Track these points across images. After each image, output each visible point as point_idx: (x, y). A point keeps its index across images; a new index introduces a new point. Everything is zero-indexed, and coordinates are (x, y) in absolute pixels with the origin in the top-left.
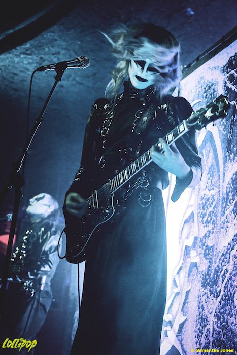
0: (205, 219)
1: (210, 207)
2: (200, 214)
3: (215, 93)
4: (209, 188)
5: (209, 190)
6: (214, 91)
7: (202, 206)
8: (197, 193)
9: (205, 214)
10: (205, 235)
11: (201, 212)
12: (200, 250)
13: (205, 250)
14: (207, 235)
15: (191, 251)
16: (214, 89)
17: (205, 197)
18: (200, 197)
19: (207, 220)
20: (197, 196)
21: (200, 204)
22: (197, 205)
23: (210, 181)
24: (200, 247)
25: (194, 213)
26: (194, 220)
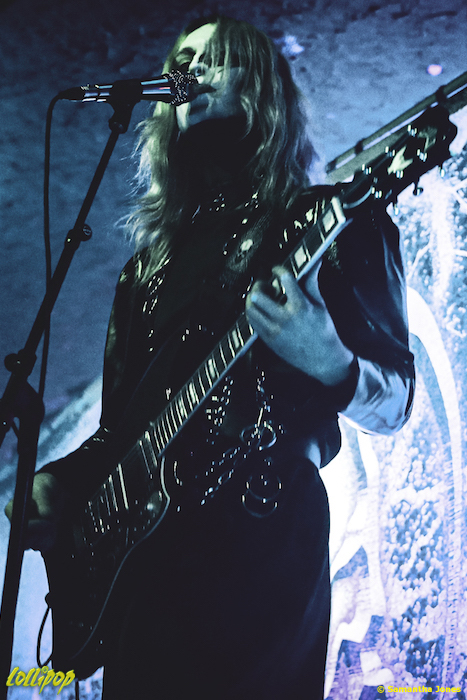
0: (406, 568)
1: (423, 533)
2: (388, 556)
3: (423, 234)
4: (418, 483)
5: (417, 489)
6: (419, 228)
7: (394, 534)
8: (376, 497)
9: (407, 554)
10: (410, 610)
11: (392, 548)
12: (391, 653)
13: (411, 652)
14: (417, 610)
15: (364, 656)
16: (418, 224)
17: (406, 508)
18: (387, 508)
19: (414, 570)
20: (376, 505)
21: (388, 528)
22: (376, 530)
23: (418, 464)
24: (393, 644)
25: (368, 550)
26: (367, 571)
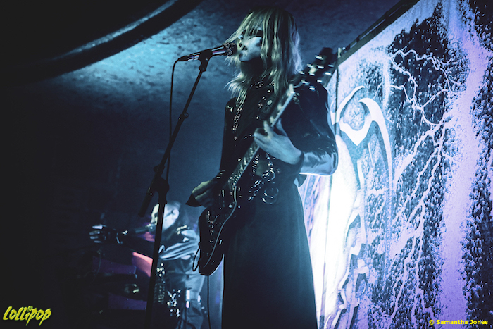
0: (373, 223)
1: (379, 208)
2: (367, 218)
3: (380, 78)
4: (377, 186)
5: (377, 189)
6: (379, 75)
7: (369, 208)
8: (363, 193)
9: (373, 217)
10: (374, 241)
11: (368, 214)
12: (368, 259)
13: (375, 259)
14: (377, 241)
15: (359, 261)
16: (378, 73)
17: (373, 197)
18: (367, 197)
19: (376, 224)
20: (363, 196)
21: (367, 206)
22: (363, 206)
23: (377, 178)
24: (369, 256)
25: (361, 216)
26: (360, 225)
